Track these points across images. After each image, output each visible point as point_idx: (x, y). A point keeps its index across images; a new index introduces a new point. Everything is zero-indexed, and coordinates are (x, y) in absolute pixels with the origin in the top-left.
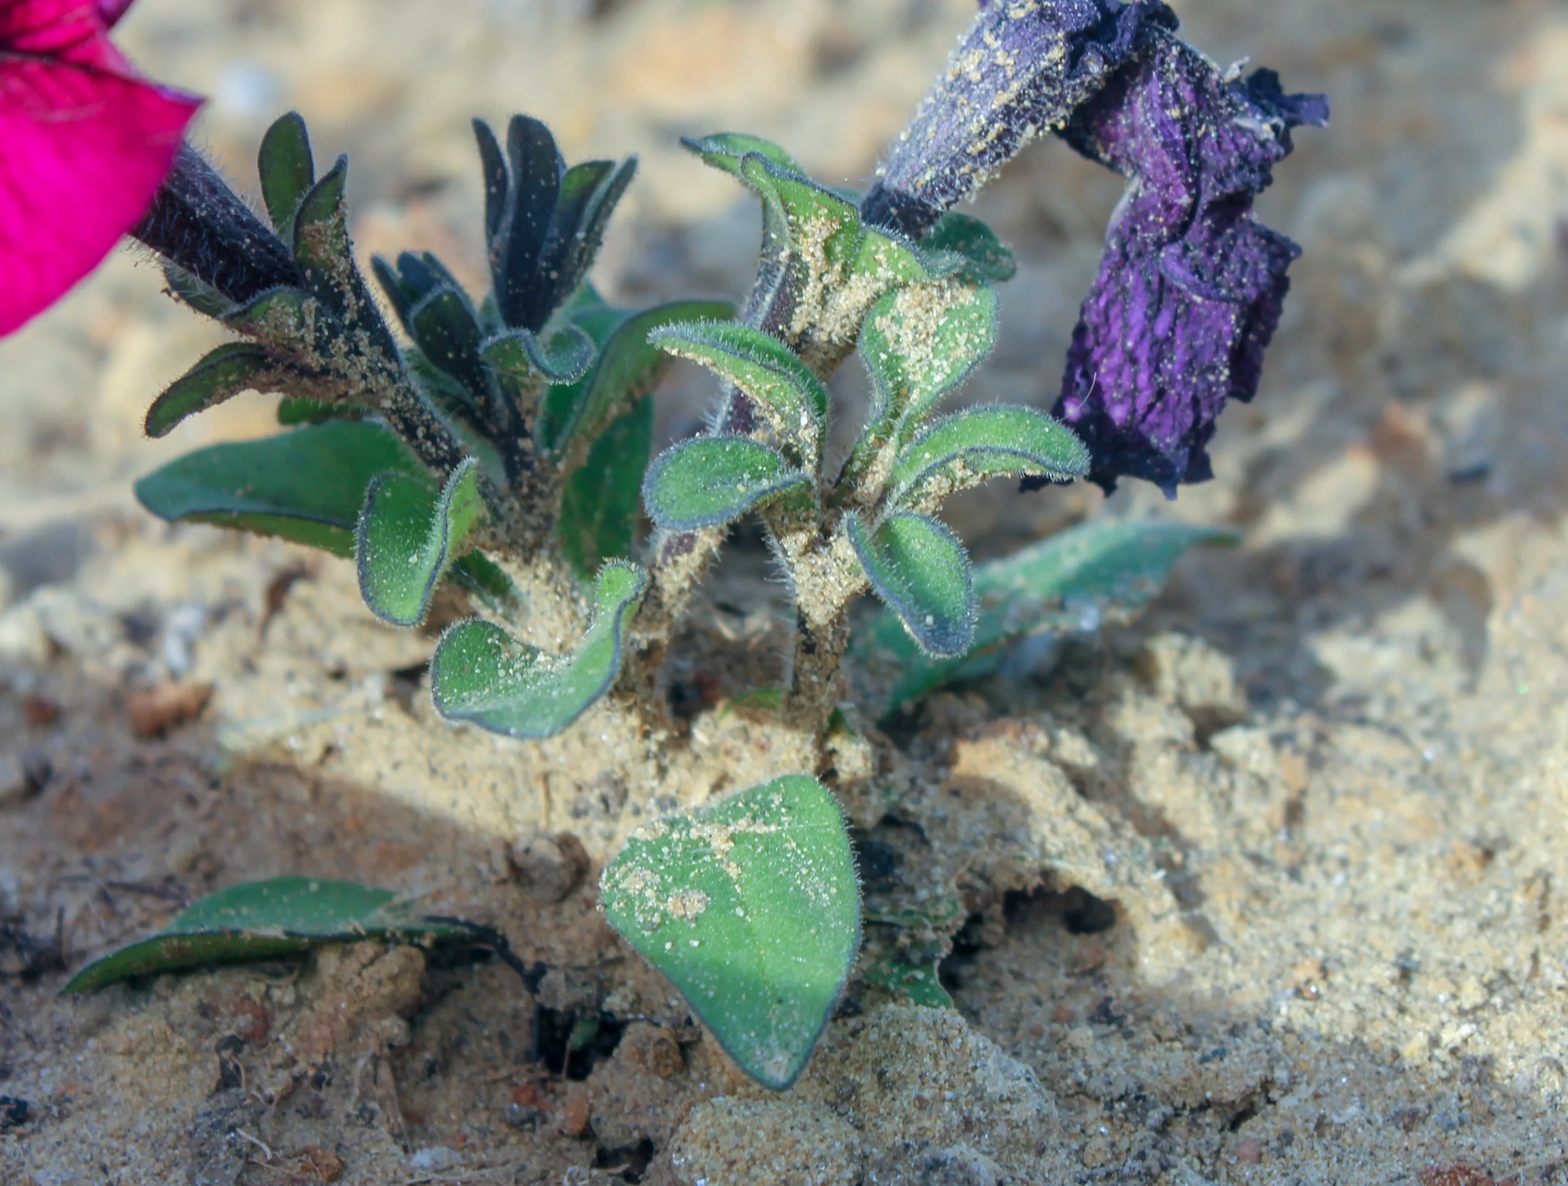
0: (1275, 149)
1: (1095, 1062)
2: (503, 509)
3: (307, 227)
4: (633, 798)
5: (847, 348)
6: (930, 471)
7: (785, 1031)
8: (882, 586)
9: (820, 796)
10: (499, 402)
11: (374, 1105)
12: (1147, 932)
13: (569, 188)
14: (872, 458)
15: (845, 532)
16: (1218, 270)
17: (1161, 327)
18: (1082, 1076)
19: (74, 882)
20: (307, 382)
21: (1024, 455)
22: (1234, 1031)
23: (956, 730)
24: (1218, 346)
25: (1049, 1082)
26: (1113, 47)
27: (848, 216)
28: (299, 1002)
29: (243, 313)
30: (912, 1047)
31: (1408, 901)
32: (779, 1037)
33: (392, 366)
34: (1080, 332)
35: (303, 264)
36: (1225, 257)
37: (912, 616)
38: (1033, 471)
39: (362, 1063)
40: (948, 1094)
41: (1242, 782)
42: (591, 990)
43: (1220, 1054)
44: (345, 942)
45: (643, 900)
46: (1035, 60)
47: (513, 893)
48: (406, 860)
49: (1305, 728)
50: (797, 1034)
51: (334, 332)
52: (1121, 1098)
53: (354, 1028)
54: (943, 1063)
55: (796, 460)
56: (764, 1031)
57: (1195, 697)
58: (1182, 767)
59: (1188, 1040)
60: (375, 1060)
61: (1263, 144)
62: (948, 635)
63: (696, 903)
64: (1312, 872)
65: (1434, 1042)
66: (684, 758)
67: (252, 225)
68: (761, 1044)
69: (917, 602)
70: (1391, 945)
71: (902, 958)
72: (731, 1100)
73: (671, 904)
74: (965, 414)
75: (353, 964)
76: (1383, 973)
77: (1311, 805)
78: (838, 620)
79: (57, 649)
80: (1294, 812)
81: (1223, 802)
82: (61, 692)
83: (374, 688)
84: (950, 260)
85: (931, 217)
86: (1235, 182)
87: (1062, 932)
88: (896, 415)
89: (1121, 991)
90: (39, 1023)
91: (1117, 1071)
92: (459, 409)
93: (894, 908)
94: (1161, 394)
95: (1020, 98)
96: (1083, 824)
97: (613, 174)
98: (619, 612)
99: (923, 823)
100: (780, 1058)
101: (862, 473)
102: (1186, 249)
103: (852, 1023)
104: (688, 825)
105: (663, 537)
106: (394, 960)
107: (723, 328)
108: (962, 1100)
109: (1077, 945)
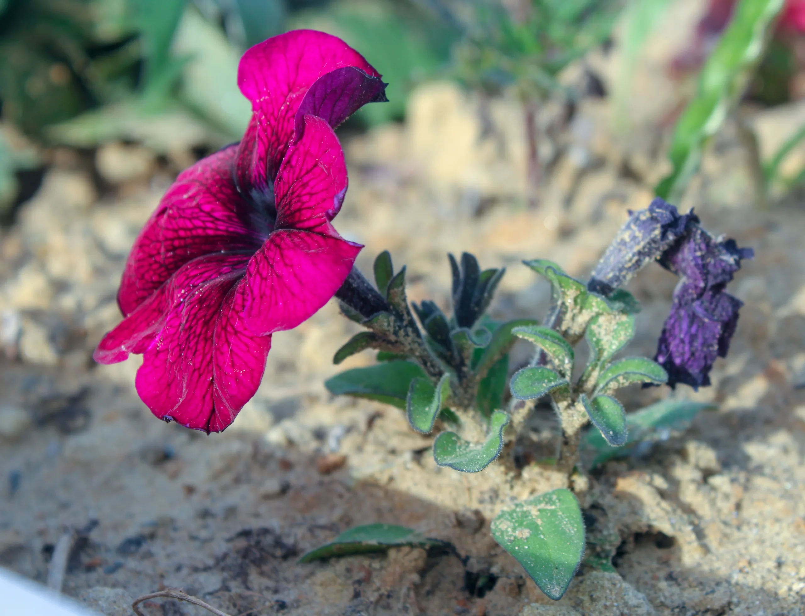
0: (735, 267)
1: (667, 594)
2: (457, 392)
3: (392, 291)
4: (501, 497)
5: (581, 336)
6: (611, 380)
7: (559, 579)
8: (595, 420)
9: (570, 496)
10: (456, 353)
11: (408, 605)
12: (686, 549)
13: (482, 279)
14: (589, 375)
15: (581, 402)
16: (714, 310)
17: (693, 330)
18: (663, 599)
19: (299, 525)
20: (390, 346)
21: (645, 375)
22: (718, 584)
23: (617, 474)
24: (714, 337)
25: (651, 601)
26: (678, 230)
27: (583, 289)
28: (382, 568)
29: (370, 321)
30: (603, 587)
31: (780, 539)
32: (556, 581)
33: (419, 340)
34: (664, 332)
35: (390, 304)
36: (716, 306)
37: (605, 431)
38: (647, 381)
39: (404, 591)
40: (615, 604)
41: (720, 496)
42: (486, 566)
43: (713, 592)
44: (398, 546)
45: (507, 532)
46: (650, 234)
47: (458, 531)
48: (418, 518)
49: (742, 477)
50: (563, 580)
51: (400, 328)
52: (678, 607)
53: (402, 577)
54: (614, 593)
55: (563, 375)
56: (551, 579)
57: (703, 464)
58: (698, 489)
59: (701, 587)
60: (409, 589)
61: (731, 265)
62: (618, 438)
63: (526, 533)
64: (745, 528)
65: (790, 589)
66: (519, 483)
67: (371, 290)
68: (550, 583)
69: (607, 426)
70: (774, 554)
71: (598, 555)
72: (537, 605)
73: (517, 533)
74: (624, 360)
75: (401, 555)
76: (771, 564)
77: (745, 504)
78: (577, 434)
79: (291, 443)
80: (738, 507)
81: (713, 502)
82: (292, 457)
83: (407, 456)
84: (618, 305)
85: (611, 290)
86: (720, 279)
87: (655, 548)
88: (599, 360)
89: (676, 569)
90: (289, 574)
91: (675, 598)
92: (442, 356)
93: (595, 537)
94: (693, 354)
95: (644, 248)
96: (663, 509)
97: (497, 274)
98: (501, 428)
99: (605, 507)
100: (557, 589)
101: (586, 381)
102: (702, 303)
103: (580, 578)
104: (522, 506)
105: (514, 402)
106: (416, 553)
107: (538, 328)
108: (620, 607)
109: (661, 553)
